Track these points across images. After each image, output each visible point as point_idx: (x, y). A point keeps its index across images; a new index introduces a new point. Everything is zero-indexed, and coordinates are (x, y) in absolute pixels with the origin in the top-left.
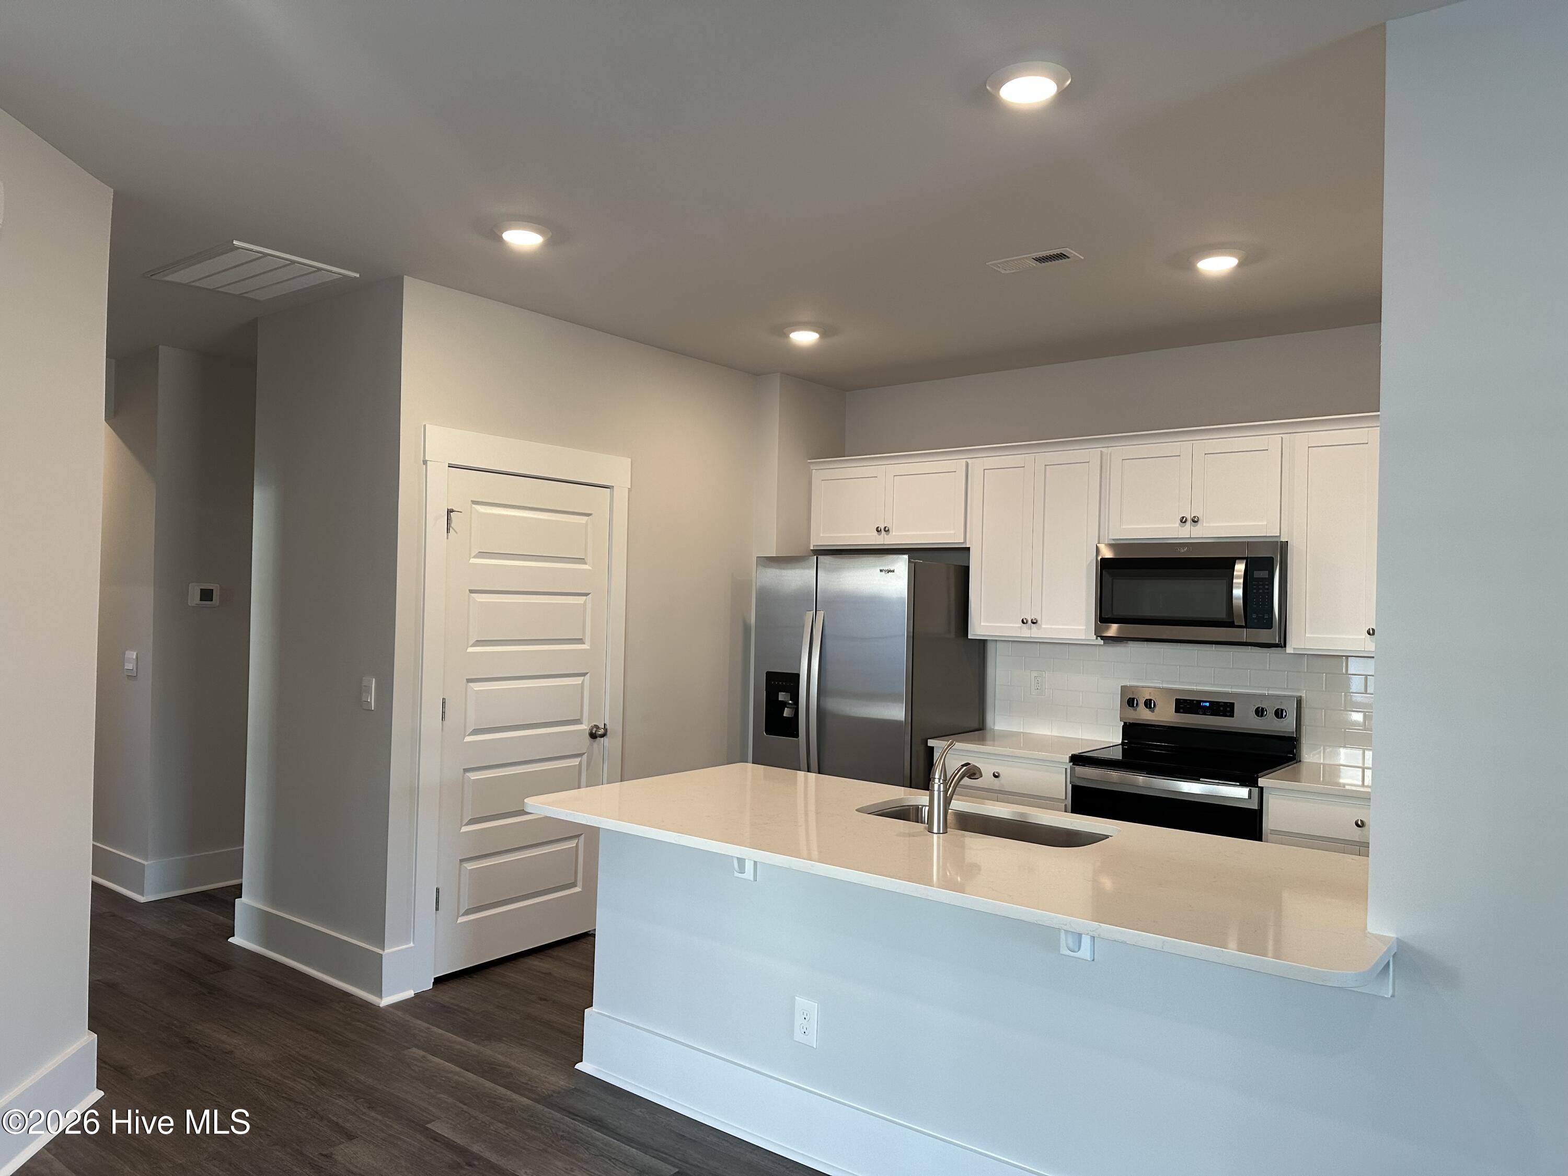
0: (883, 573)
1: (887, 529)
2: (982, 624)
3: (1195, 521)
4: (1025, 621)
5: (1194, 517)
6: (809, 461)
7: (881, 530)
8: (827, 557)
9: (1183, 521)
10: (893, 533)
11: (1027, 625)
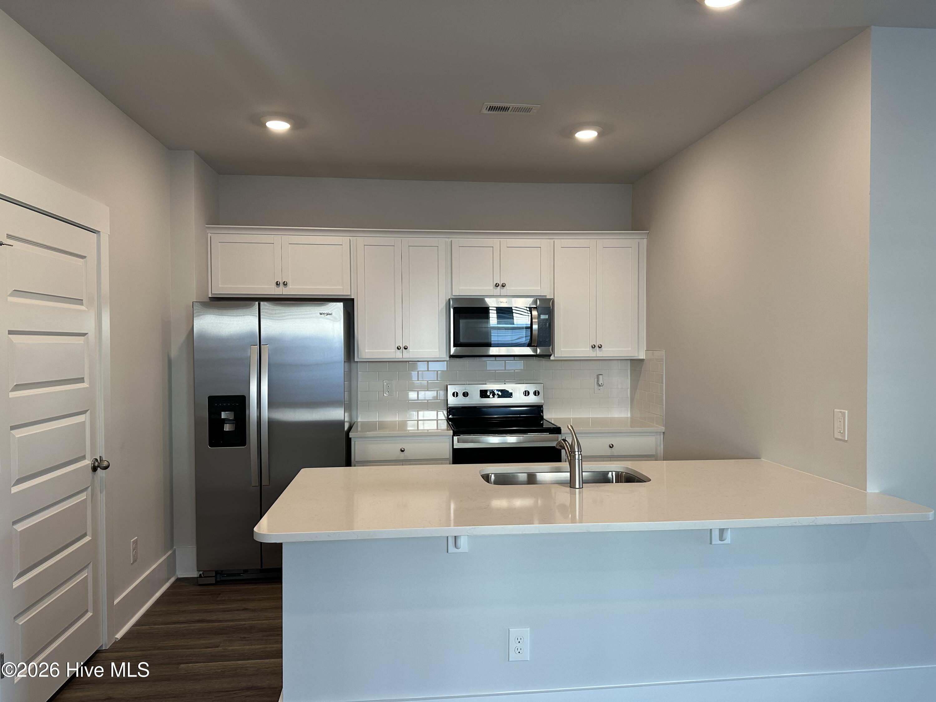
0: (323, 316)
1: (285, 283)
2: (366, 351)
3: (503, 286)
4: (399, 348)
5: (503, 284)
6: (206, 226)
7: (280, 283)
8: (266, 303)
9: (497, 285)
10: (290, 286)
11: (400, 350)
